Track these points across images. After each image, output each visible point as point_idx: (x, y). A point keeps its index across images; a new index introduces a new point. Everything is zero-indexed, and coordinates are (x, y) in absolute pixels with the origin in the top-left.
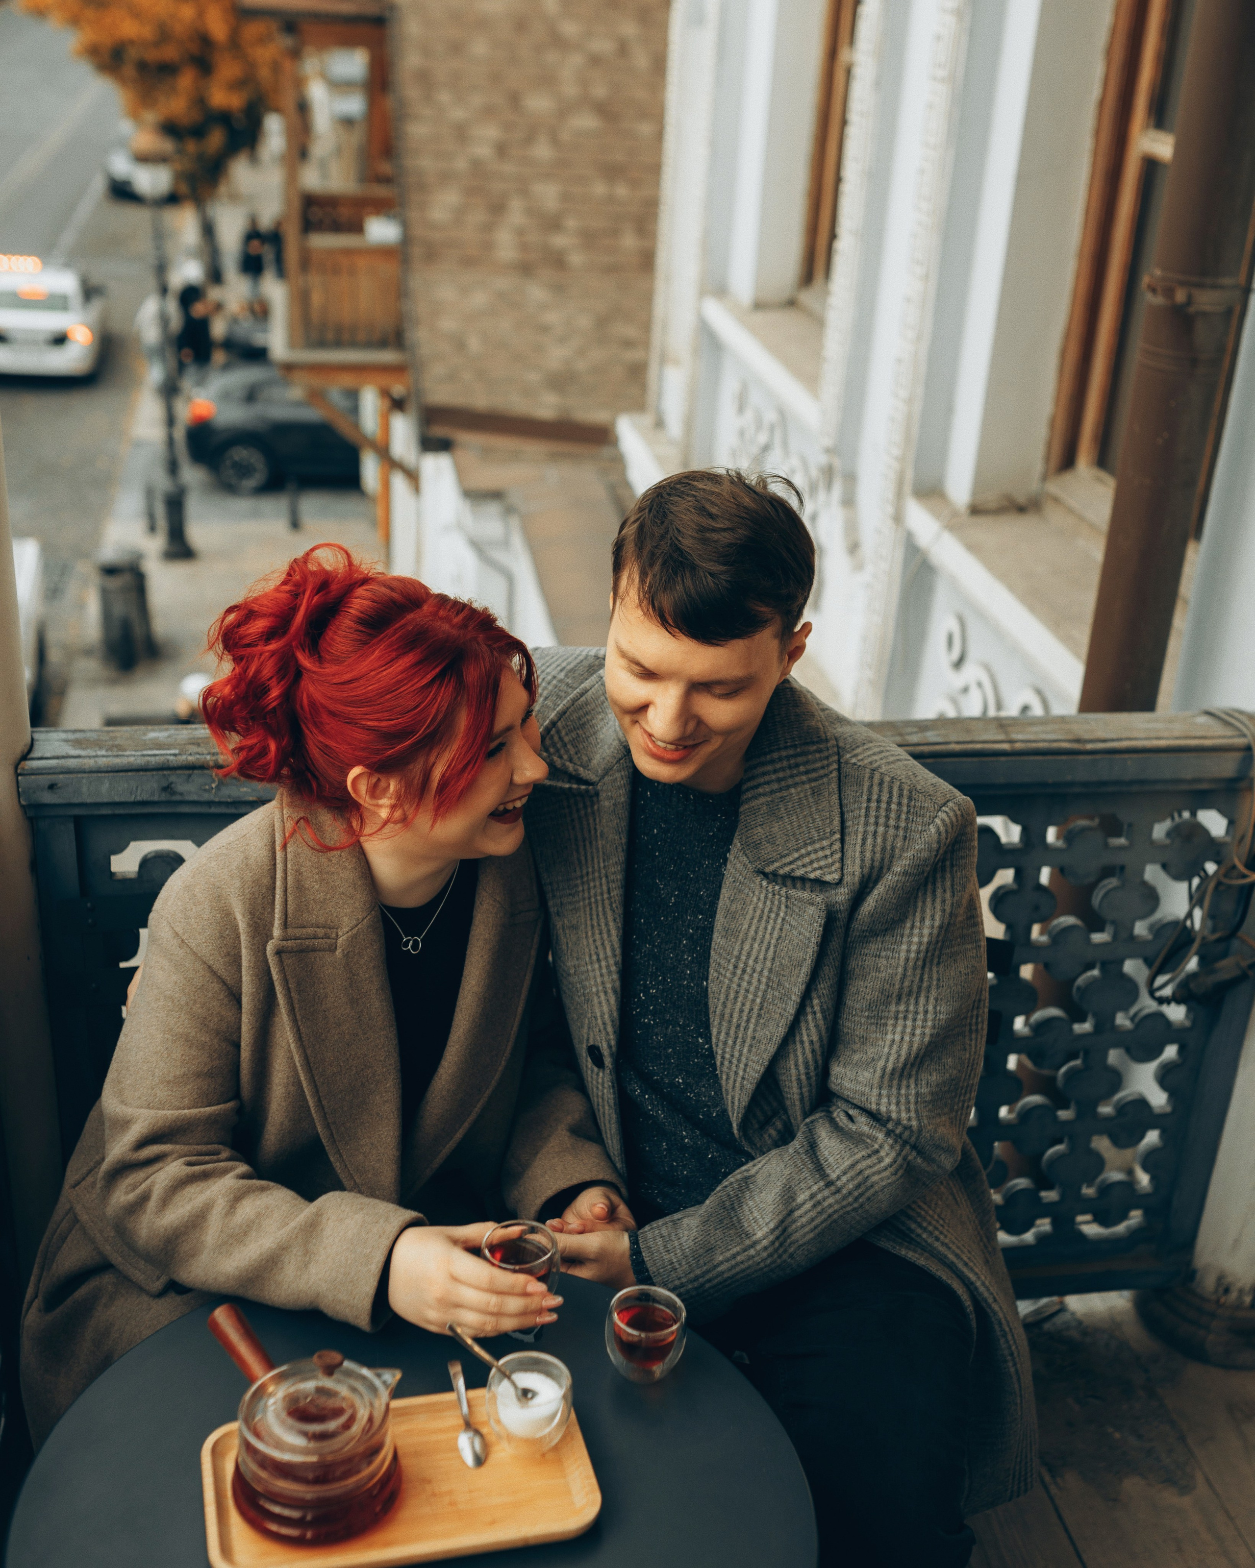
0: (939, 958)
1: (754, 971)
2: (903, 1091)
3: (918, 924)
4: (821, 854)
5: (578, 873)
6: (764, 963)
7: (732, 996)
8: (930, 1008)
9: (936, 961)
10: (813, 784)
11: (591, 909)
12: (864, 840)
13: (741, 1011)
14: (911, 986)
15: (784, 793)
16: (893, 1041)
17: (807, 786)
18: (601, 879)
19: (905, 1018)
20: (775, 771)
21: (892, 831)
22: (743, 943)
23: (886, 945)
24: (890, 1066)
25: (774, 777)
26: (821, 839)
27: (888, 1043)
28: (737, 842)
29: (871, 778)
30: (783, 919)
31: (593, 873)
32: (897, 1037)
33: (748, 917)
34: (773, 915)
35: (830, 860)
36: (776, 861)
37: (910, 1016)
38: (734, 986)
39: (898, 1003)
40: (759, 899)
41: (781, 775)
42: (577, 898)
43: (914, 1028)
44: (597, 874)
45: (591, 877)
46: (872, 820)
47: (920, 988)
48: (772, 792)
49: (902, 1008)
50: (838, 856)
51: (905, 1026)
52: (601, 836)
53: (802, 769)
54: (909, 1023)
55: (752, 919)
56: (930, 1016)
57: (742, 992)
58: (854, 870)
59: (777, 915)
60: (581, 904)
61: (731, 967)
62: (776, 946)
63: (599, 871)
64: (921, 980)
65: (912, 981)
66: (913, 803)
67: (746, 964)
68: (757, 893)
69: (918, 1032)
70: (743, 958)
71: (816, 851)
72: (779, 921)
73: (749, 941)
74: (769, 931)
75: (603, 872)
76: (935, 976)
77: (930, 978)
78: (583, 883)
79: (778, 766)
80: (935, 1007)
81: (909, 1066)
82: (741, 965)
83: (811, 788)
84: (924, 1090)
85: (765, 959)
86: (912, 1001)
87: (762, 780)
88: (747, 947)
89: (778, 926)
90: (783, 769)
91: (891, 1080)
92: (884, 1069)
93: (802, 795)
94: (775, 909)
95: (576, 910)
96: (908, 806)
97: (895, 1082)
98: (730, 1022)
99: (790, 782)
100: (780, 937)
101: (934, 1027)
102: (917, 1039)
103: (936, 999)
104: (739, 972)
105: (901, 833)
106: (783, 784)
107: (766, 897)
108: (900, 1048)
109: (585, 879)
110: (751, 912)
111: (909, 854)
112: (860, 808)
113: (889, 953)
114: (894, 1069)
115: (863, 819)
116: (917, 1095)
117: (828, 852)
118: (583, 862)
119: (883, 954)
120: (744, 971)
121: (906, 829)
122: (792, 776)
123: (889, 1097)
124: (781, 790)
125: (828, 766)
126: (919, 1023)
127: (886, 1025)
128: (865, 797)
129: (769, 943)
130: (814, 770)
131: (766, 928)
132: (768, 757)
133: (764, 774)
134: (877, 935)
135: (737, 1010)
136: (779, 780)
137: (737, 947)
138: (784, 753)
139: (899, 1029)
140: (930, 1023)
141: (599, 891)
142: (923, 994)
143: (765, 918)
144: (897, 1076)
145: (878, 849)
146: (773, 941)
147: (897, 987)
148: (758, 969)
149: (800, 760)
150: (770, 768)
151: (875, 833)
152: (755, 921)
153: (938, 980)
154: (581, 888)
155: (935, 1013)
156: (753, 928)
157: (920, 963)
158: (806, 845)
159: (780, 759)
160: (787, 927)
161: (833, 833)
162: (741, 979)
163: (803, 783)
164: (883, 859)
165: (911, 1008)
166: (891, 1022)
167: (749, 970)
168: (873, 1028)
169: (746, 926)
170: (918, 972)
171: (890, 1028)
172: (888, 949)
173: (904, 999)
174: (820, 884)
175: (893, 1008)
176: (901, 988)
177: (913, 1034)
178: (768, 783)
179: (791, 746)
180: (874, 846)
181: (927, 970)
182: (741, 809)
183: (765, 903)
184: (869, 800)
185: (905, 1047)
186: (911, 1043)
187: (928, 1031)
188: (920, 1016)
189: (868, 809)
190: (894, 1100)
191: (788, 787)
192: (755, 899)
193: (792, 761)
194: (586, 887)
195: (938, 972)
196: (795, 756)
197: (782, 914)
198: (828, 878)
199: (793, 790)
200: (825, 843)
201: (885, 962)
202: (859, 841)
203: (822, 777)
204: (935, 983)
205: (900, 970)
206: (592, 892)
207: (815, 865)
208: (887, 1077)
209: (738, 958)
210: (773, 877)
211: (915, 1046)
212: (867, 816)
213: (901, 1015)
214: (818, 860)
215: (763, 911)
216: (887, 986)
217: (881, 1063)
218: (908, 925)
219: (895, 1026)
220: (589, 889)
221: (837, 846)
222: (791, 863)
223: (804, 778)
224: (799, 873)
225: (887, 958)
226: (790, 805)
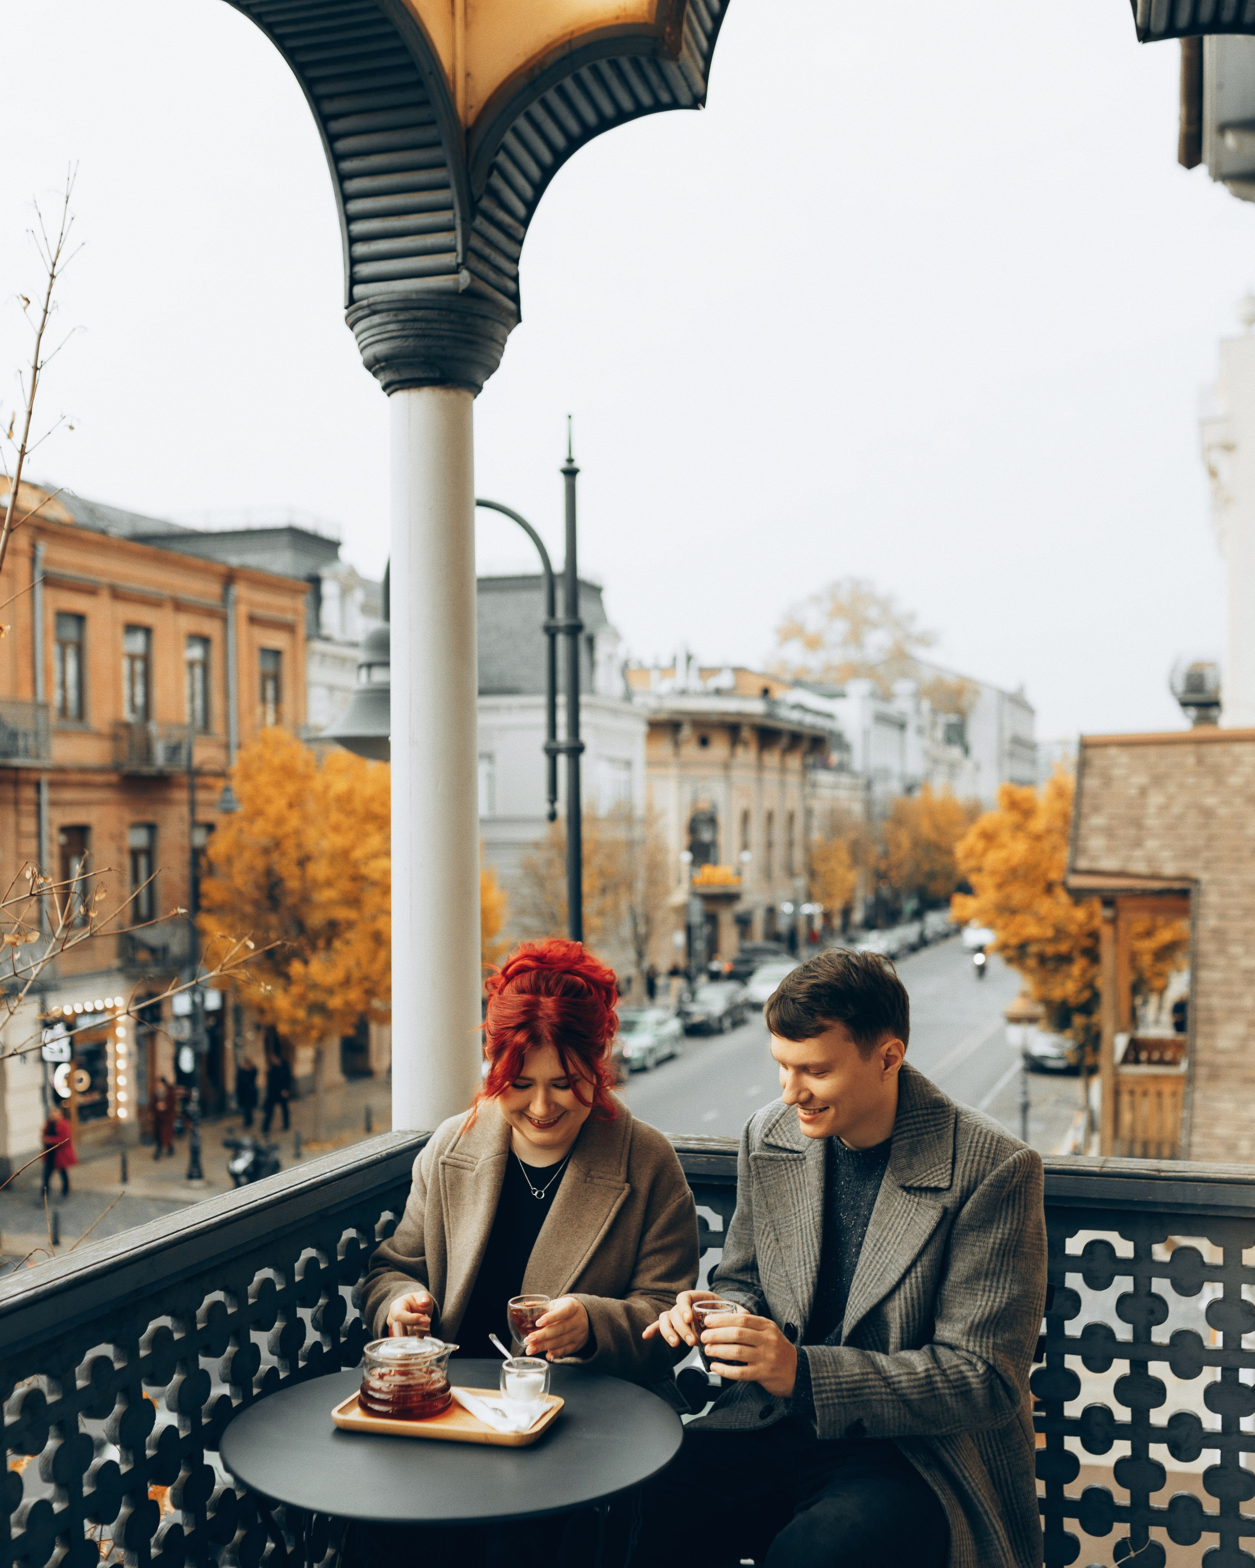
0: (1015, 1252)
1: (885, 1250)
2: (985, 1340)
3: (1001, 1226)
4: (939, 1172)
5: (793, 1212)
6: (893, 1246)
7: (868, 1264)
8: (1007, 1286)
9: (1012, 1254)
10: (939, 1133)
11: (802, 1233)
12: (966, 1164)
13: (870, 1275)
14: (994, 1268)
15: (920, 1138)
16: (980, 1306)
17: (935, 1134)
18: (808, 1211)
19: (990, 1291)
20: (915, 1123)
21: (984, 1159)
22: (883, 1231)
23: (980, 1238)
24: (977, 1320)
25: (914, 1127)
26: (940, 1164)
27: (977, 1307)
28: (889, 1169)
29: (975, 1130)
30: (912, 1218)
31: (803, 1209)
32: (984, 1303)
33: (890, 1215)
34: (906, 1215)
35: (944, 1175)
36: (912, 1179)
37: (993, 1290)
38: (871, 1258)
39: (985, 1280)
40: (899, 1204)
41: (918, 1126)
42: (791, 1228)
43: (995, 1297)
44: (806, 1209)
45: (802, 1212)
46: (972, 1153)
47: (1001, 1270)
48: (912, 1136)
49: (988, 1283)
50: (949, 1172)
51: (989, 1296)
52: (808, 1184)
53: (932, 1123)
54: (992, 1295)
55: (892, 1216)
56: (1006, 1291)
57: (875, 1262)
58: (959, 1184)
59: (909, 1215)
60: (795, 1231)
61: (872, 1245)
62: (903, 1235)
63: (808, 1207)
64: (1002, 1265)
65: (996, 1265)
66: (999, 1145)
67: (881, 1245)
68: (898, 1199)
69: (998, 1300)
70: (881, 1240)
71: (936, 1171)
72: (909, 1219)
73: (887, 1230)
74: (901, 1225)
75: (810, 1207)
76: (1011, 1264)
77: (1008, 1265)
78: (796, 1218)
79: (917, 1120)
80: (1010, 1286)
81: (989, 1323)
82: (878, 1245)
83: (937, 1135)
84: (999, 1341)
85: (894, 1243)
86: (995, 1280)
87: (906, 1128)
88: (885, 1234)
89: (908, 1222)
90: (919, 1122)
91: (977, 1330)
92: (973, 1322)
93: (931, 1139)
94: (908, 1211)
95: (791, 1235)
96: (996, 1146)
97: (979, 1333)
98: (861, 1280)
99: (924, 1131)
100: (907, 1229)
101: (1008, 1298)
102: (996, 1304)
103: (1011, 1280)
104: (876, 1249)
105: (990, 1161)
106: (920, 1132)
107: (904, 1203)
108: (984, 1309)
109: (797, 1215)
110: (892, 1212)
111: (994, 1173)
112: (965, 1147)
113: (981, 1244)
114: (979, 1323)
115: (966, 1153)
116: (994, 1343)
117: (943, 1171)
118: (796, 1203)
119: (978, 1244)
120: (879, 1249)
121: (994, 1159)
122: (925, 1127)
123: (974, 1342)
124: (918, 1135)
125: (948, 1121)
126: (999, 1295)
127: (977, 1295)
128: (969, 1140)
129: (899, 1233)
130: (940, 1124)
131: (899, 1223)
132: (910, 1114)
133: (908, 1125)
134: (973, 1230)
135: (868, 1273)
136: (917, 1129)
137: (879, 1233)
138: (920, 1112)
139: (985, 1298)
140: (1006, 1295)
141: (807, 1220)
142: (1003, 1275)
143: (900, 1216)
144: (980, 1328)
145: (974, 1169)
146: (902, 1232)
147: (985, 1267)
148: (888, 1249)
149: (930, 1117)
150: (911, 1121)
151: (973, 1161)
152: (894, 1218)
153: (1014, 1267)
154: (794, 1221)
155: (1010, 1289)
156: (891, 1222)
157: (1001, 1253)
158: (931, 1167)
159: (918, 1116)
160: (913, 1223)
161: (947, 1159)
162: (876, 1254)
163: (932, 1132)
164: (977, 1176)
165: (994, 1284)
166: (980, 1293)
167: (882, 1249)
168: (968, 1296)
169: (887, 1221)
170: (1000, 1258)
171: (979, 1297)
172: (981, 1241)
173: (990, 1277)
174: (937, 1190)
175: (982, 1283)
176: (988, 1269)
177: (994, 1301)
178: (910, 1130)
179: (925, 1108)
180: (972, 1168)
181: (1006, 1258)
182: (892, 1147)
183: (902, 1207)
184: (971, 1142)
185: (988, 1308)
186: (992, 1306)
187: (1004, 1300)
188: (1000, 1291)
189: (970, 1147)
190: (978, 1344)
191: (923, 1134)
192: (896, 1204)
193: (926, 1118)
194: (798, 1219)
195: (1013, 1262)
196: (927, 1114)
197: (911, 1215)
198: (942, 1185)
199: (925, 1136)
200: (942, 1165)
201: (978, 1249)
202: (963, 1165)
203: (944, 1128)
204: (1011, 1268)
205: (988, 1255)
206: (803, 1221)
207: (936, 1179)
208: (974, 1328)
209: (878, 1240)
210: (908, 1189)
211: (995, 1309)
212: (969, 1151)
213: (987, 1289)
214: (937, 1176)
215: (900, 1212)
216: (979, 1266)
217: (971, 1318)
218: (995, 1226)
219: (982, 1296)
220: (801, 1220)
221: (950, 1166)
222: (921, 1179)
223: (933, 1129)
224: (925, 1185)
225: (980, 1247)
226: (924, 1145)
